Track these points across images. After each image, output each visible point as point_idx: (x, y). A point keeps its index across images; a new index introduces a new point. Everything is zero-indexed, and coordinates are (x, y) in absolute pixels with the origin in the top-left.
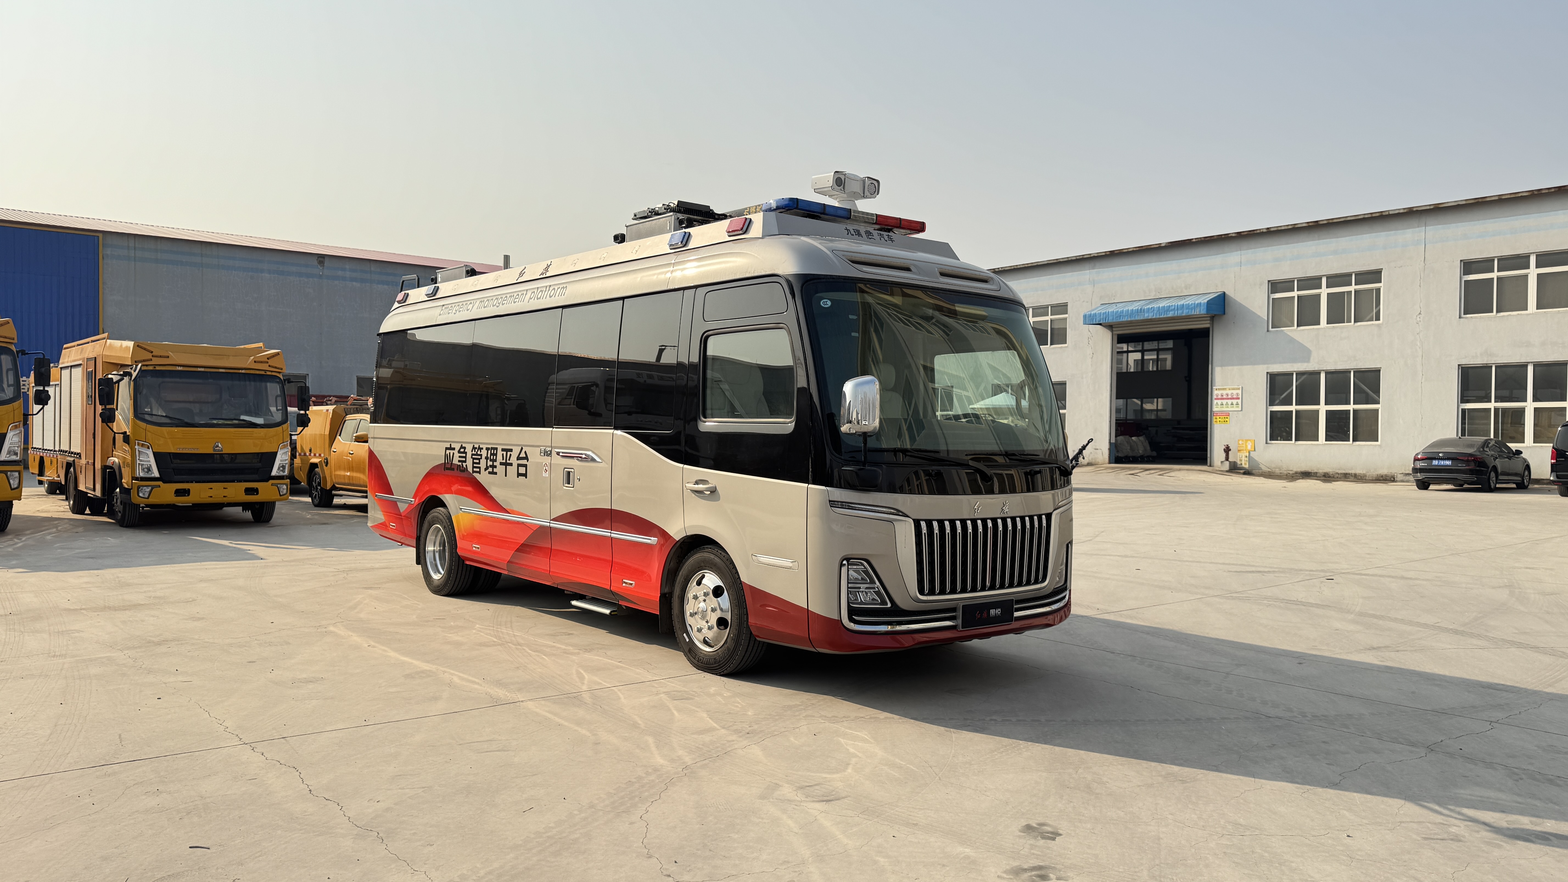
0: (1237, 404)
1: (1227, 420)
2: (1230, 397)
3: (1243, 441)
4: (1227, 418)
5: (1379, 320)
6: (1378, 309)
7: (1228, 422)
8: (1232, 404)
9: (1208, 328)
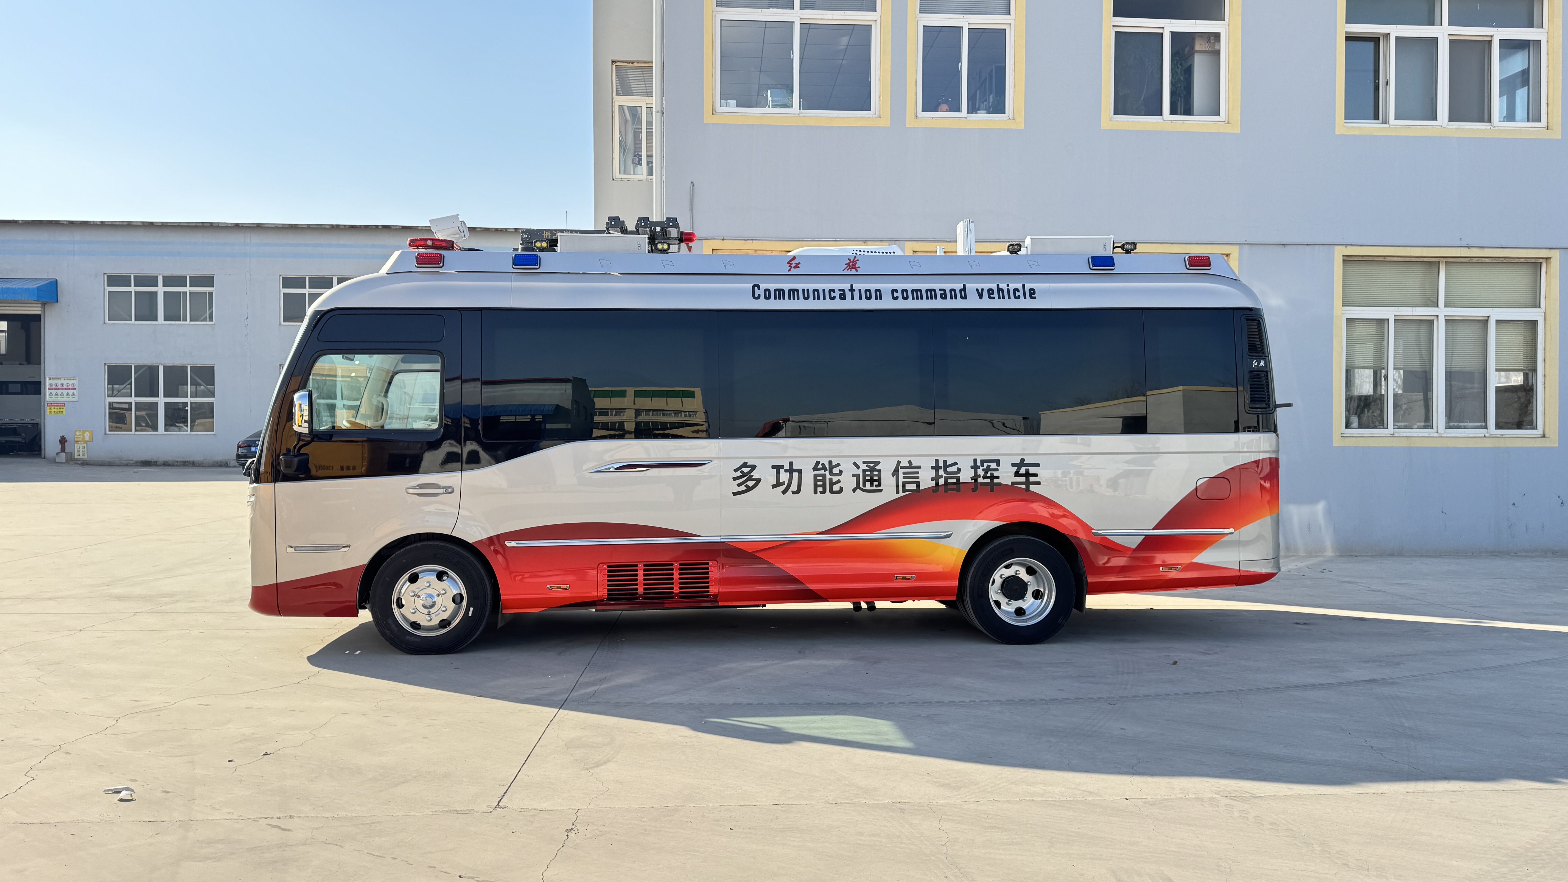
0: (74, 394)
1: (62, 410)
2: (65, 387)
3: (80, 431)
4: (63, 408)
5: (213, 321)
6: (211, 311)
7: (64, 413)
8: (68, 394)
9: (40, 315)
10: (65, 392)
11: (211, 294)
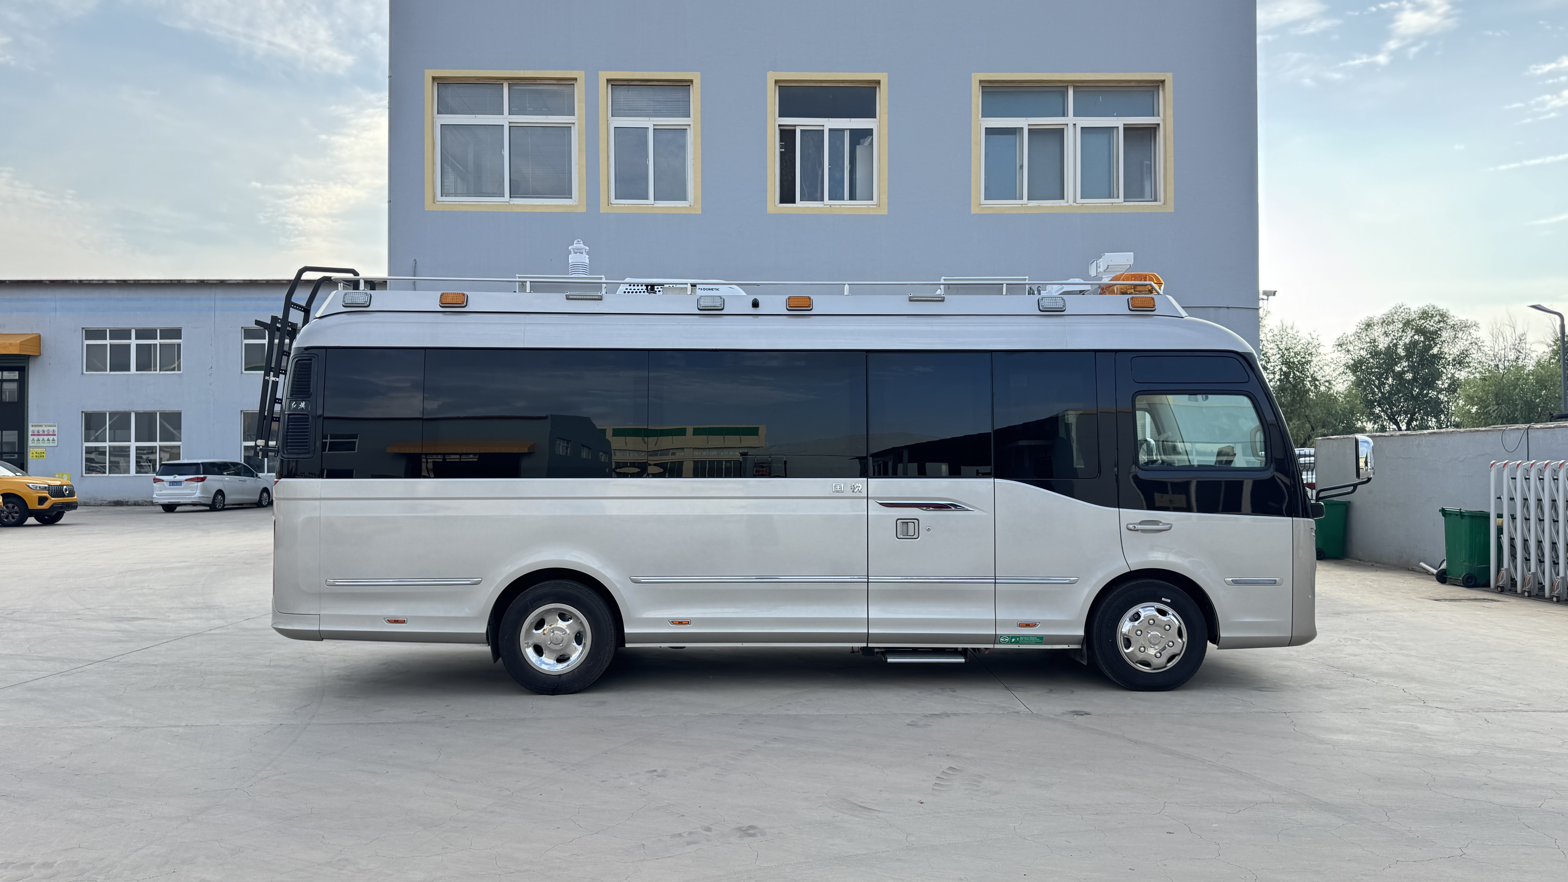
0: (53, 440)
2: (46, 433)
4: (43, 453)
5: (180, 370)
6: (179, 361)
9: (24, 367)
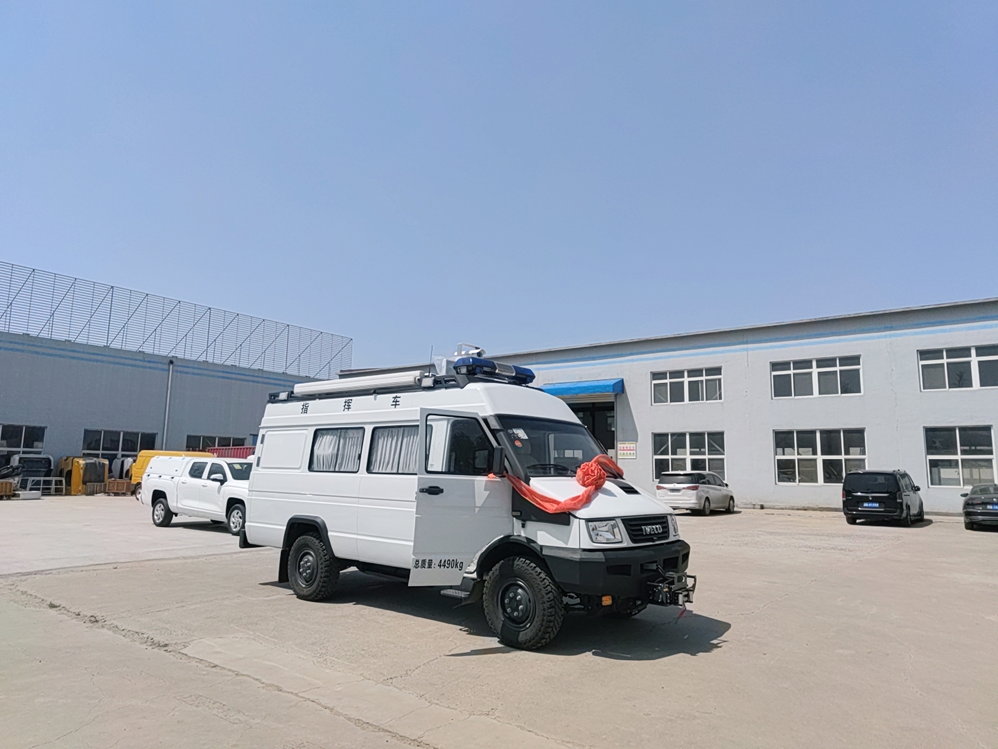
0: (633, 454)
2: (628, 449)
5: (721, 399)
6: (720, 392)
8: (630, 454)
9: (613, 402)
10: (629, 452)
11: (720, 380)
